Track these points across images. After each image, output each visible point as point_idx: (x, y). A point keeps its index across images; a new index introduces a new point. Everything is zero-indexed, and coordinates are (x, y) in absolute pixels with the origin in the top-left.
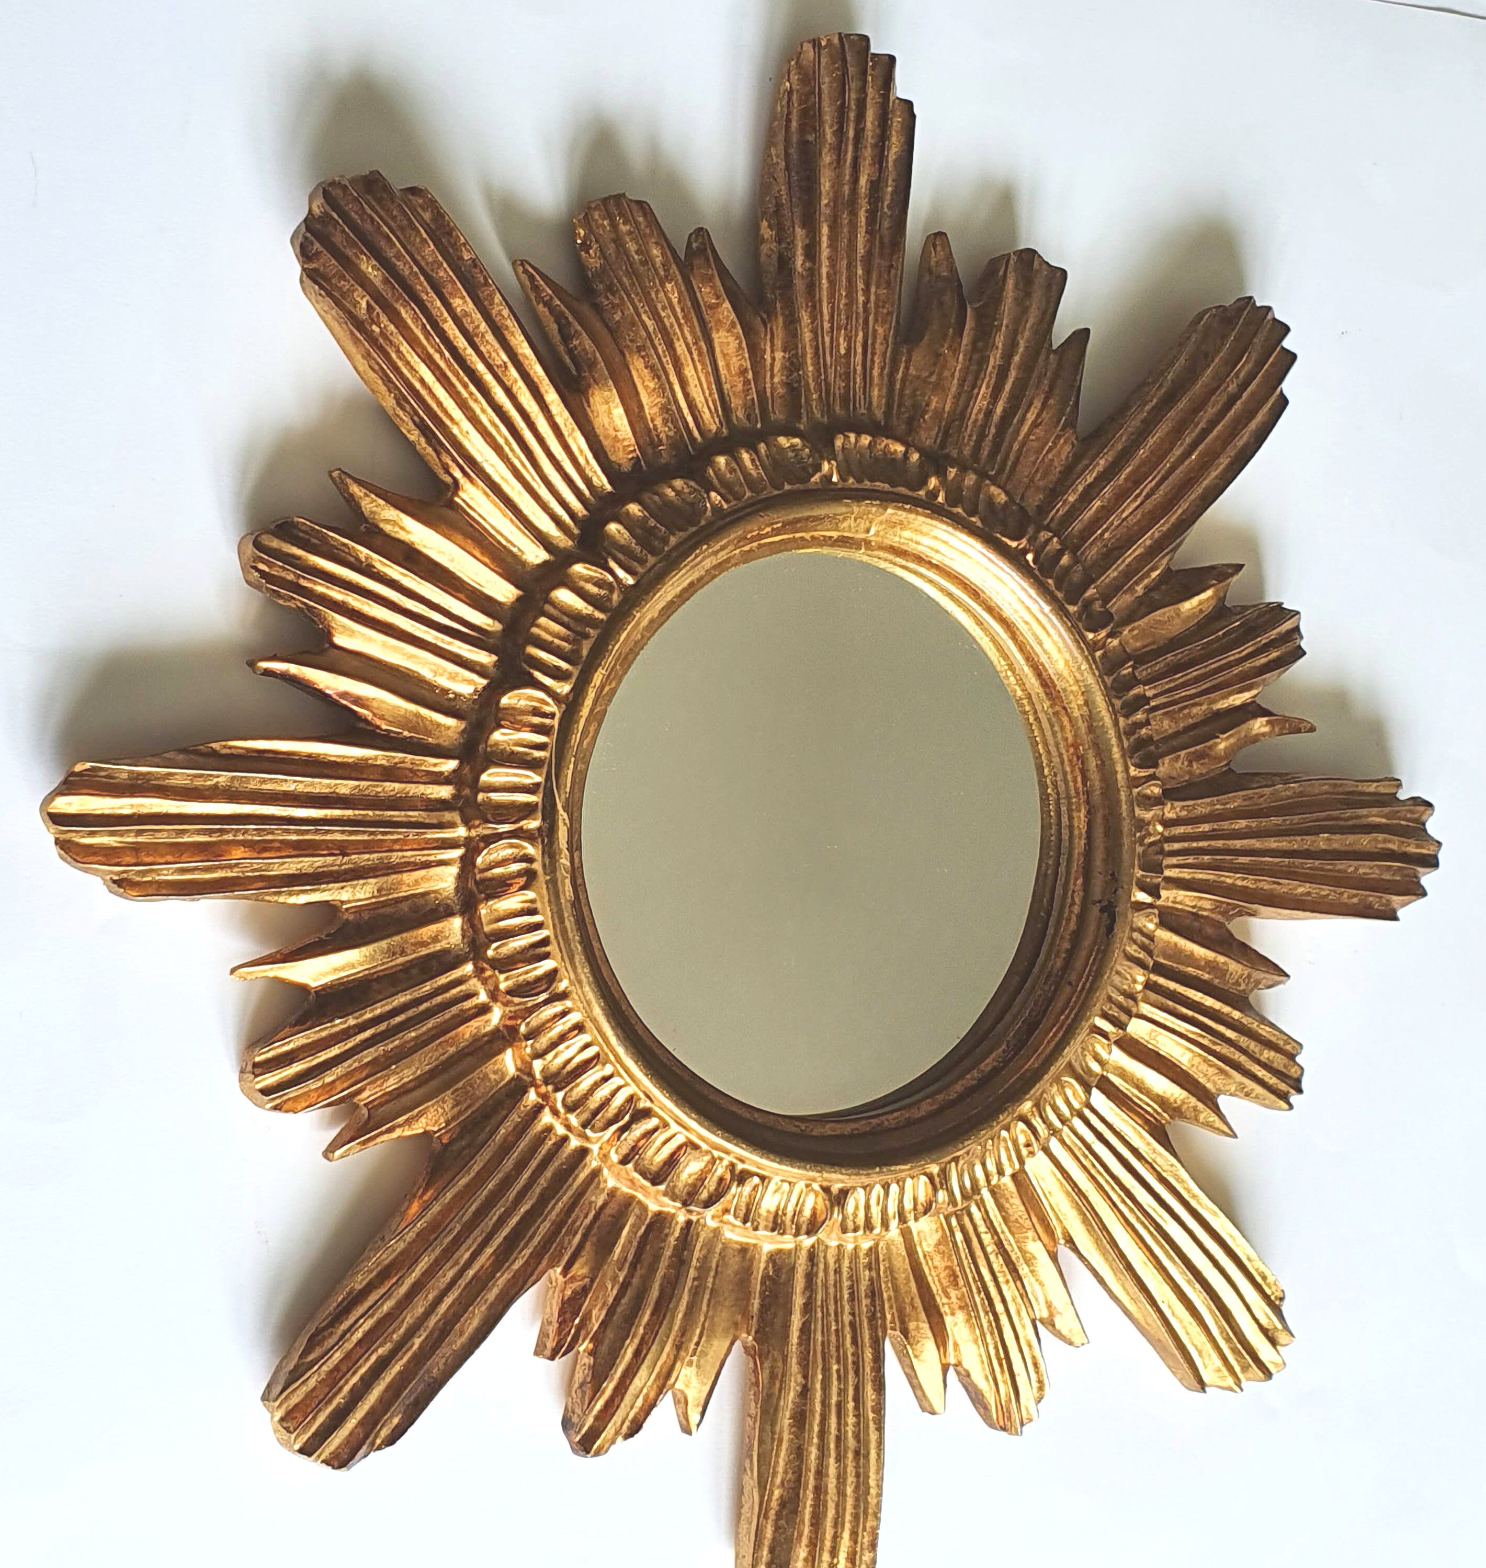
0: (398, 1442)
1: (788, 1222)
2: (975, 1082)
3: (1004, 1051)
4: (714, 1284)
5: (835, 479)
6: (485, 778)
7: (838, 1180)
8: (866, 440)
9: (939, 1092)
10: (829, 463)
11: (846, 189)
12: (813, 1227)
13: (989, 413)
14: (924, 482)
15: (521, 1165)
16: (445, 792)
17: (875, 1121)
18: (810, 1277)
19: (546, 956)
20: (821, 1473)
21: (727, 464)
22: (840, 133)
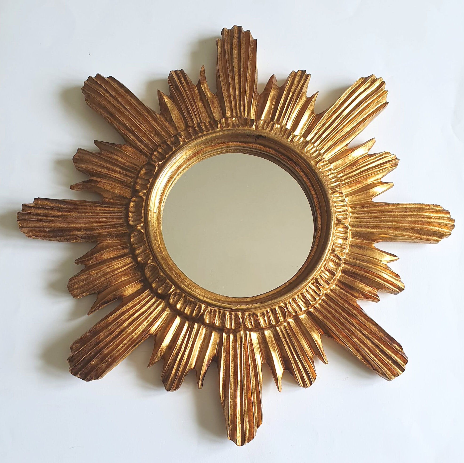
0: (401, 345)
1: (345, 235)
2: (306, 177)
3: (297, 168)
4: (360, 254)
5: (142, 225)
6: (228, 327)
7: (334, 221)
8: (130, 214)
9: (309, 188)
10: (137, 227)
11: (60, 219)
12: (346, 228)
13: (120, 173)
14: (141, 197)
15: (330, 312)
16: (232, 336)
17: (317, 208)
18: (359, 227)
19: (275, 309)
20: (410, 222)
21: (139, 257)
22: (45, 221)
